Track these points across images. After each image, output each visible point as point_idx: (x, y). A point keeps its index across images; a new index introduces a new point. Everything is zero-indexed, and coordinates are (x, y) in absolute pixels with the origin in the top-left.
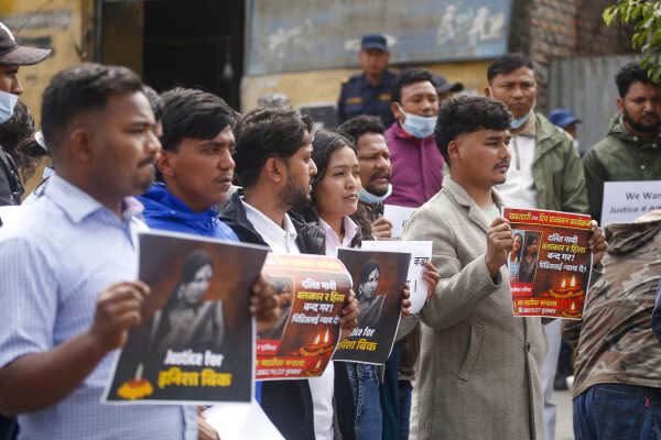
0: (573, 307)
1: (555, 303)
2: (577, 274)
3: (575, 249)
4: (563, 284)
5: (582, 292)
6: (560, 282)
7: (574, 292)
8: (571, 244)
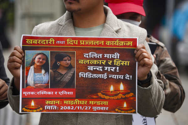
0: (125, 105)
1: (106, 103)
2: (124, 81)
3: (118, 63)
4: (112, 88)
5: (131, 94)
6: (108, 87)
7: (124, 94)
8: (113, 59)
